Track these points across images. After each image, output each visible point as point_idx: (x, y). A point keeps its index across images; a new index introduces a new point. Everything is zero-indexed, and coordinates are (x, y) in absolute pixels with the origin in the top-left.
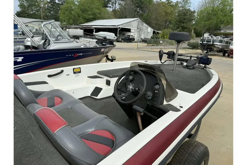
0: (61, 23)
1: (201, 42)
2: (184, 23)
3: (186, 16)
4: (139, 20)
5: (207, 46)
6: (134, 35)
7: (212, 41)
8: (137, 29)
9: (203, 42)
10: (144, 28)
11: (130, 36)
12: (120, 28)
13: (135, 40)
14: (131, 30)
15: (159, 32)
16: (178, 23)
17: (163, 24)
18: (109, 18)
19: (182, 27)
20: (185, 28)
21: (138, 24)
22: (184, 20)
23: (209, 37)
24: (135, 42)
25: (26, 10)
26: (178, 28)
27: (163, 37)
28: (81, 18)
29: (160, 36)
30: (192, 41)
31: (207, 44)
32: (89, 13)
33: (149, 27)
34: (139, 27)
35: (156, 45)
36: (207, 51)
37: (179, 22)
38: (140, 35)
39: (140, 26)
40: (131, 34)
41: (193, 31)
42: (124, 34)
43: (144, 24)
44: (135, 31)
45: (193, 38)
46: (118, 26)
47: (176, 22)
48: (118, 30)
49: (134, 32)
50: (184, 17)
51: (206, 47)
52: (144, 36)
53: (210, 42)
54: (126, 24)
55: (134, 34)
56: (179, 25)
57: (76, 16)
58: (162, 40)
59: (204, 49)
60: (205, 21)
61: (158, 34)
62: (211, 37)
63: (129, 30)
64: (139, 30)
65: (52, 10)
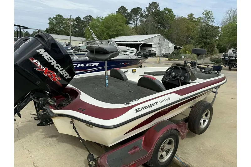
0: (86, 39)
1: (223, 58)
2: (206, 38)
3: (208, 32)
4: (160, 36)
5: (230, 61)
6: (155, 51)
7: (234, 57)
8: (158, 44)
9: (225, 57)
10: (165, 43)
11: (151, 51)
12: (141, 43)
13: (156, 55)
14: (153, 46)
15: (181, 47)
16: (200, 39)
17: (184, 39)
18: (131, 34)
19: (205, 43)
20: (208, 44)
21: (160, 40)
22: (207, 35)
23: (232, 53)
24: (156, 57)
25: (54, 27)
26: (200, 43)
27: (185, 52)
28: (105, 35)
29: (181, 51)
30: (215, 56)
31: (229, 59)
32: (113, 29)
33: (170, 42)
34: (160, 43)
35: (177, 59)
36: (230, 66)
37: (201, 37)
38: (161, 50)
39: (162, 41)
40: (152, 49)
41: (216, 46)
42: (145, 50)
43: (166, 40)
44: (156, 46)
45: (216, 53)
46: (140, 42)
47: (198, 37)
48: (140, 46)
49: (155, 48)
50: (206, 33)
51: (228, 62)
52: (165, 51)
53: (233, 57)
54: (147, 40)
55: (155, 49)
56: (201, 40)
57: (101, 33)
58: (183, 55)
59: (226, 64)
60: (229, 37)
61: (180, 50)
62: (234, 52)
63: (150, 46)
64: (160, 45)
65: (77, 27)
